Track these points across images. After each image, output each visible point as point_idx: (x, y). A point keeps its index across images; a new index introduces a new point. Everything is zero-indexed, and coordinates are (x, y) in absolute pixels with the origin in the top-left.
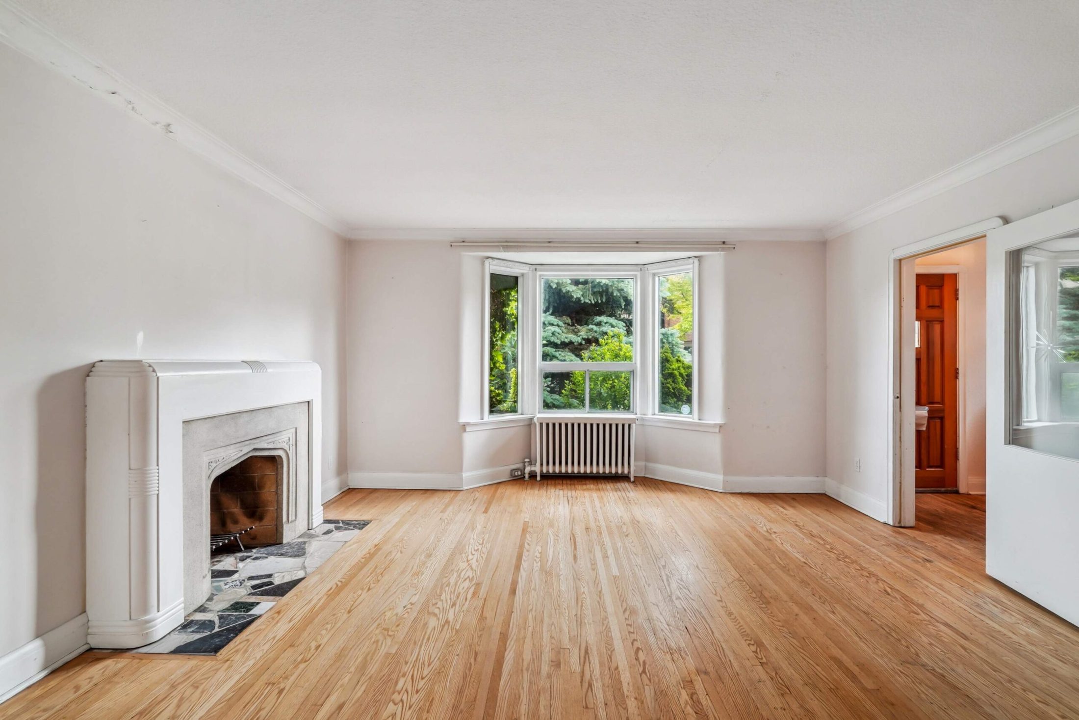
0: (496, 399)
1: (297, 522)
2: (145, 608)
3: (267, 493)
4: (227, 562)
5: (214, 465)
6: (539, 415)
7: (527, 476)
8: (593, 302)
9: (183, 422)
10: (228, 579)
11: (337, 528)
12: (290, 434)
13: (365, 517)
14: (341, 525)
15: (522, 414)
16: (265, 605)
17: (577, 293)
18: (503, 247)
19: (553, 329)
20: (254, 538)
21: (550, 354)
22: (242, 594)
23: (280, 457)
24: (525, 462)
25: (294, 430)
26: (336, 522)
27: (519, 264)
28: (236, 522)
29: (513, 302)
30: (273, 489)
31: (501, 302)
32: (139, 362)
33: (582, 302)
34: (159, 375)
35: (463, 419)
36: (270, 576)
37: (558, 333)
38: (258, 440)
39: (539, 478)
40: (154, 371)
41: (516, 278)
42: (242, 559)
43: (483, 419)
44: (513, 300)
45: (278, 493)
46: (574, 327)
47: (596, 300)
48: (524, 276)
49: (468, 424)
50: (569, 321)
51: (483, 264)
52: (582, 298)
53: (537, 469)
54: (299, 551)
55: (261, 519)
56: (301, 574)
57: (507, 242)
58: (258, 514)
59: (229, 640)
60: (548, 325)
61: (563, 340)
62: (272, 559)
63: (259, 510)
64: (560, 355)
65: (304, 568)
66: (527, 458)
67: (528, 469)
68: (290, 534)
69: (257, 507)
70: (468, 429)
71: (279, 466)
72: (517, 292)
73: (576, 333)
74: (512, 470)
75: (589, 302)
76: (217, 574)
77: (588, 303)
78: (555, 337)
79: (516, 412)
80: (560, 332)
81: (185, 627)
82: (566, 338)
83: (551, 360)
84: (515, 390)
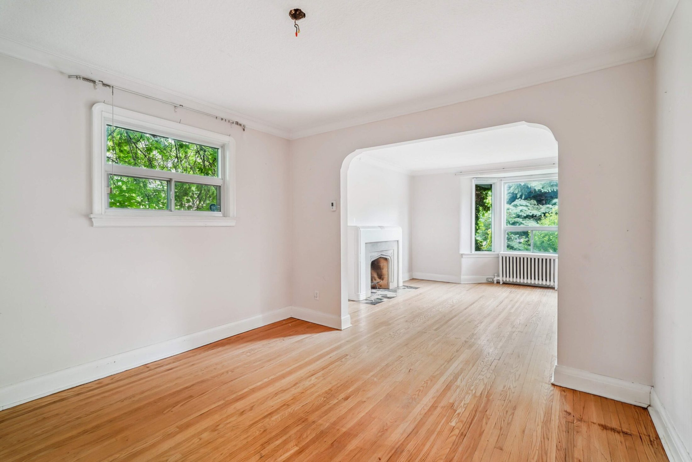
0: (480, 244)
1: (394, 283)
2: (358, 291)
3: (384, 271)
4: (374, 291)
5: (371, 257)
6: (502, 252)
7: (495, 282)
8: (550, 191)
9: (366, 243)
10: (375, 294)
11: (407, 288)
12: (392, 251)
13: (418, 286)
14: (409, 287)
15: (494, 252)
16: (385, 300)
17: (538, 187)
18: (480, 173)
19: (521, 208)
20: (381, 286)
21: (519, 222)
22: (380, 297)
23: (388, 259)
24: (495, 275)
25: (393, 250)
26: (408, 286)
27: (490, 179)
28: (375, 280)
29: (490, 197)
30: (387, 270)
31: (482, 198)
32: (356, 226)
33: (543, 192)
34: (361, 230)
35: (461, 252)
36: (386, 295)
37: (525, 210)
38: (382, 252)
39: (501, 283)
40: (359, 229)
41: (491, 185)
42: (378, 291)
43: (471, 253)
44: (490, 196)
45: (388, 271)
46: (538, 206)
47: (552, 190)
48: (495, 184)
49: (464, 254)
50: (535, 202)
51: (471, 181)
52: (542, 190)
53: (500, 279)
54: (395, 291)
55: (383, 280)
56: (396, 296)
57: (482, 170)
58: (382, 278)
59: (377, 304)
60: (519, 206)
61: (528, 214)
62: (386, 292)
63: (382, 277)
64: (526, 222)
65: (396, 295)
66: (496, 273)
67: (495, 279)
68: (392, 286)
69: (382, 276)
70: (464, 256)
71: (388, 262)
72: (491, 192)
73: (538, 209)
74: (487, 278)
75: (548, 191)
76: (372, 292)
77: (546, 192)
78: (523, 212)
79: (491, 251)
80: (527, 209)
81: (366, 300)
82: (530, 213)
83: (519, 225)
84: (490, 240)
